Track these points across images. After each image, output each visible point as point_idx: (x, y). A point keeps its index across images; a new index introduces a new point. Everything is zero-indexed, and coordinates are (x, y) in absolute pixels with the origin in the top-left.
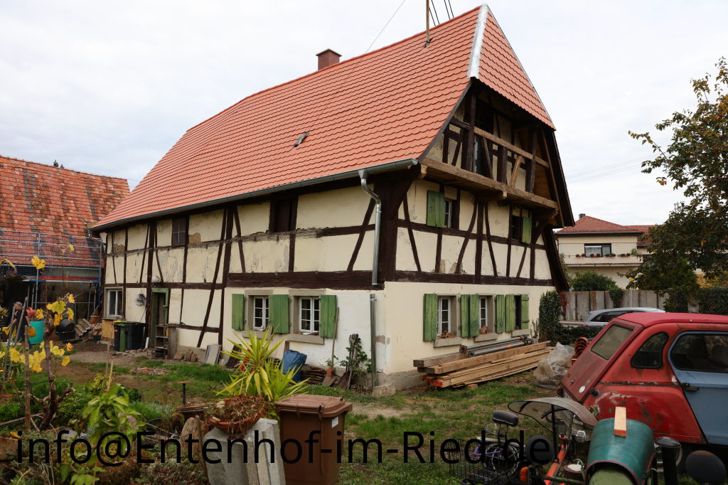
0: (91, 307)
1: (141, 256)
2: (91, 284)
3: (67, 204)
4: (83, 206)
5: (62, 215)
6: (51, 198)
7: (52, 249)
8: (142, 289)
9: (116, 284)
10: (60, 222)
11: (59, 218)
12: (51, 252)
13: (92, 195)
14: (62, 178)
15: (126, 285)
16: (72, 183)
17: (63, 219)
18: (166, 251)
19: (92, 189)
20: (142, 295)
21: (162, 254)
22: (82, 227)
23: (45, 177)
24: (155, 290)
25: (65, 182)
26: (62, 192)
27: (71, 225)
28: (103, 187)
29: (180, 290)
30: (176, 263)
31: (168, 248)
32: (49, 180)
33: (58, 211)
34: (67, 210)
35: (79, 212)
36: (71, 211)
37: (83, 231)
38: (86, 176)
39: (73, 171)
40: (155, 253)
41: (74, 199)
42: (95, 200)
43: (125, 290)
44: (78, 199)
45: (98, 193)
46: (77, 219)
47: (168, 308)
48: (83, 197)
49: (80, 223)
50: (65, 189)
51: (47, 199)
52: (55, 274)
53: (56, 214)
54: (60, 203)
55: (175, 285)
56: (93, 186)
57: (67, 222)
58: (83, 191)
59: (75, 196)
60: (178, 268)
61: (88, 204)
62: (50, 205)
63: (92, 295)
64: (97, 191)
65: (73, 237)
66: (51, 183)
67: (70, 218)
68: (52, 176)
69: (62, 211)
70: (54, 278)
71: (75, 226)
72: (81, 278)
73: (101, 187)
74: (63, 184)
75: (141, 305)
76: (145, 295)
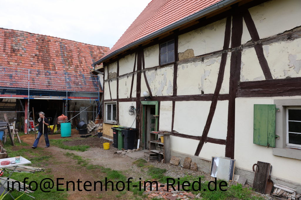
0: (95, 114)
1: (130, 78)
2: (94, 101)
3: (81, 60)
4: (89, 60)
5: (79, 65)
6: (73, 56)
7: (74, 83)
8: (133, 102)
9: (111, 100)
10: (78, 69)
11: (77, 66)
12: (73, 84)
13: (93, 55)
14: (78, 47)
15: (118, 100)
16: (83, 49)
17: (79, 67)
18: (154, 71)
19: (92, 52)
20: (133, 107)
21: (149, 74)
22: (89, 71)
23: (70, 46)
24: (144, 103)
25: (80, 48)
26: (78, 54)
27: (83, 70)
28: (98, 51)
29: (171, 102)
30: (165, 79)
31: (156, 68)
32: (72, 48)
33: (77, 63)
34: (81, 63)
35: (87, 64)
36: (83, 63)
37: (89, 73)
38: (90, 46)
39: (83, 43)
40: (142, 74)
41: (85, 57)
42: (94, 57)
43: (118, 104)
44: (86, 57)
45: (96, 54)
46: (86, 67)
47: (158, 117)
48: (89, 56)
49: (88, 69)
50: (80, 52)
51: (71, 57)
52: (76, 96)
53: (76, 64)
54: (78, 59)
55: (165, 98)
56: (93, 51)
57: (81, 68)
58: (89, 53)
59: (85, 55)
60: (167, 84)
61: (91, 59)
62: (73, 60)
63: (95, 107)
64: (95, 53)
65: (84, 76)
66: (73, 49)
67: (83, 67)
68: (74, 45)
69: (78, 63)
70: (75, 98)
71: (85, 71)
72: (89, 98)
73: (97, 51)
74: (79, 50)
75: (132, 115)
76: (135, 107)
